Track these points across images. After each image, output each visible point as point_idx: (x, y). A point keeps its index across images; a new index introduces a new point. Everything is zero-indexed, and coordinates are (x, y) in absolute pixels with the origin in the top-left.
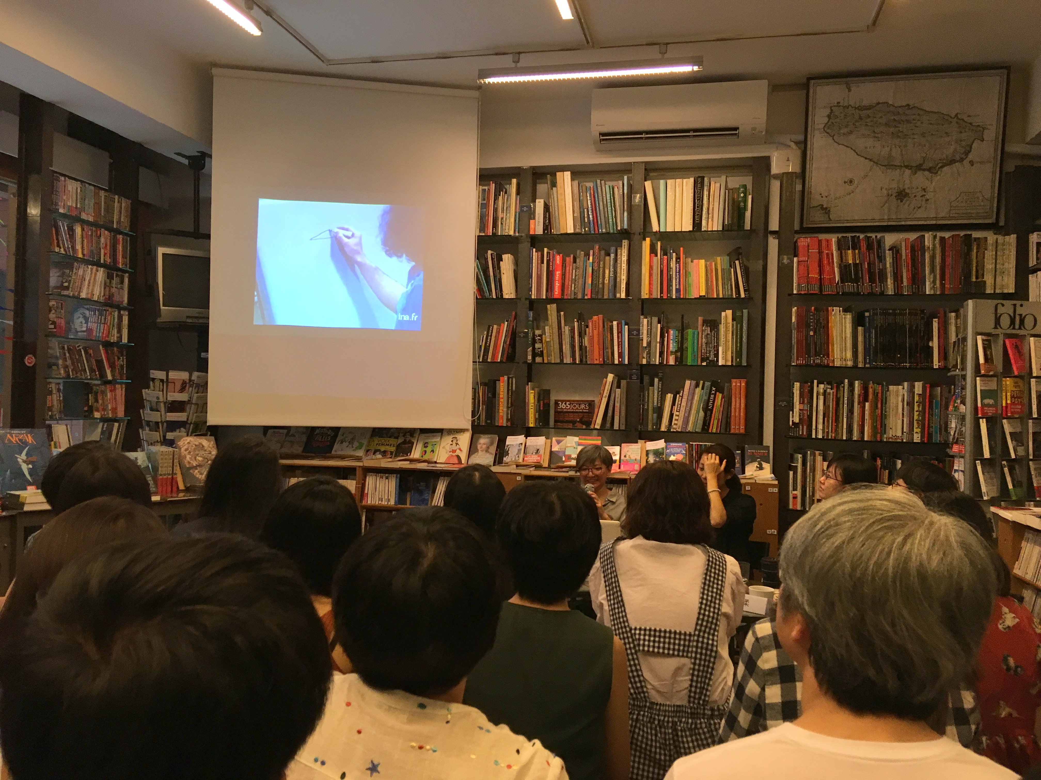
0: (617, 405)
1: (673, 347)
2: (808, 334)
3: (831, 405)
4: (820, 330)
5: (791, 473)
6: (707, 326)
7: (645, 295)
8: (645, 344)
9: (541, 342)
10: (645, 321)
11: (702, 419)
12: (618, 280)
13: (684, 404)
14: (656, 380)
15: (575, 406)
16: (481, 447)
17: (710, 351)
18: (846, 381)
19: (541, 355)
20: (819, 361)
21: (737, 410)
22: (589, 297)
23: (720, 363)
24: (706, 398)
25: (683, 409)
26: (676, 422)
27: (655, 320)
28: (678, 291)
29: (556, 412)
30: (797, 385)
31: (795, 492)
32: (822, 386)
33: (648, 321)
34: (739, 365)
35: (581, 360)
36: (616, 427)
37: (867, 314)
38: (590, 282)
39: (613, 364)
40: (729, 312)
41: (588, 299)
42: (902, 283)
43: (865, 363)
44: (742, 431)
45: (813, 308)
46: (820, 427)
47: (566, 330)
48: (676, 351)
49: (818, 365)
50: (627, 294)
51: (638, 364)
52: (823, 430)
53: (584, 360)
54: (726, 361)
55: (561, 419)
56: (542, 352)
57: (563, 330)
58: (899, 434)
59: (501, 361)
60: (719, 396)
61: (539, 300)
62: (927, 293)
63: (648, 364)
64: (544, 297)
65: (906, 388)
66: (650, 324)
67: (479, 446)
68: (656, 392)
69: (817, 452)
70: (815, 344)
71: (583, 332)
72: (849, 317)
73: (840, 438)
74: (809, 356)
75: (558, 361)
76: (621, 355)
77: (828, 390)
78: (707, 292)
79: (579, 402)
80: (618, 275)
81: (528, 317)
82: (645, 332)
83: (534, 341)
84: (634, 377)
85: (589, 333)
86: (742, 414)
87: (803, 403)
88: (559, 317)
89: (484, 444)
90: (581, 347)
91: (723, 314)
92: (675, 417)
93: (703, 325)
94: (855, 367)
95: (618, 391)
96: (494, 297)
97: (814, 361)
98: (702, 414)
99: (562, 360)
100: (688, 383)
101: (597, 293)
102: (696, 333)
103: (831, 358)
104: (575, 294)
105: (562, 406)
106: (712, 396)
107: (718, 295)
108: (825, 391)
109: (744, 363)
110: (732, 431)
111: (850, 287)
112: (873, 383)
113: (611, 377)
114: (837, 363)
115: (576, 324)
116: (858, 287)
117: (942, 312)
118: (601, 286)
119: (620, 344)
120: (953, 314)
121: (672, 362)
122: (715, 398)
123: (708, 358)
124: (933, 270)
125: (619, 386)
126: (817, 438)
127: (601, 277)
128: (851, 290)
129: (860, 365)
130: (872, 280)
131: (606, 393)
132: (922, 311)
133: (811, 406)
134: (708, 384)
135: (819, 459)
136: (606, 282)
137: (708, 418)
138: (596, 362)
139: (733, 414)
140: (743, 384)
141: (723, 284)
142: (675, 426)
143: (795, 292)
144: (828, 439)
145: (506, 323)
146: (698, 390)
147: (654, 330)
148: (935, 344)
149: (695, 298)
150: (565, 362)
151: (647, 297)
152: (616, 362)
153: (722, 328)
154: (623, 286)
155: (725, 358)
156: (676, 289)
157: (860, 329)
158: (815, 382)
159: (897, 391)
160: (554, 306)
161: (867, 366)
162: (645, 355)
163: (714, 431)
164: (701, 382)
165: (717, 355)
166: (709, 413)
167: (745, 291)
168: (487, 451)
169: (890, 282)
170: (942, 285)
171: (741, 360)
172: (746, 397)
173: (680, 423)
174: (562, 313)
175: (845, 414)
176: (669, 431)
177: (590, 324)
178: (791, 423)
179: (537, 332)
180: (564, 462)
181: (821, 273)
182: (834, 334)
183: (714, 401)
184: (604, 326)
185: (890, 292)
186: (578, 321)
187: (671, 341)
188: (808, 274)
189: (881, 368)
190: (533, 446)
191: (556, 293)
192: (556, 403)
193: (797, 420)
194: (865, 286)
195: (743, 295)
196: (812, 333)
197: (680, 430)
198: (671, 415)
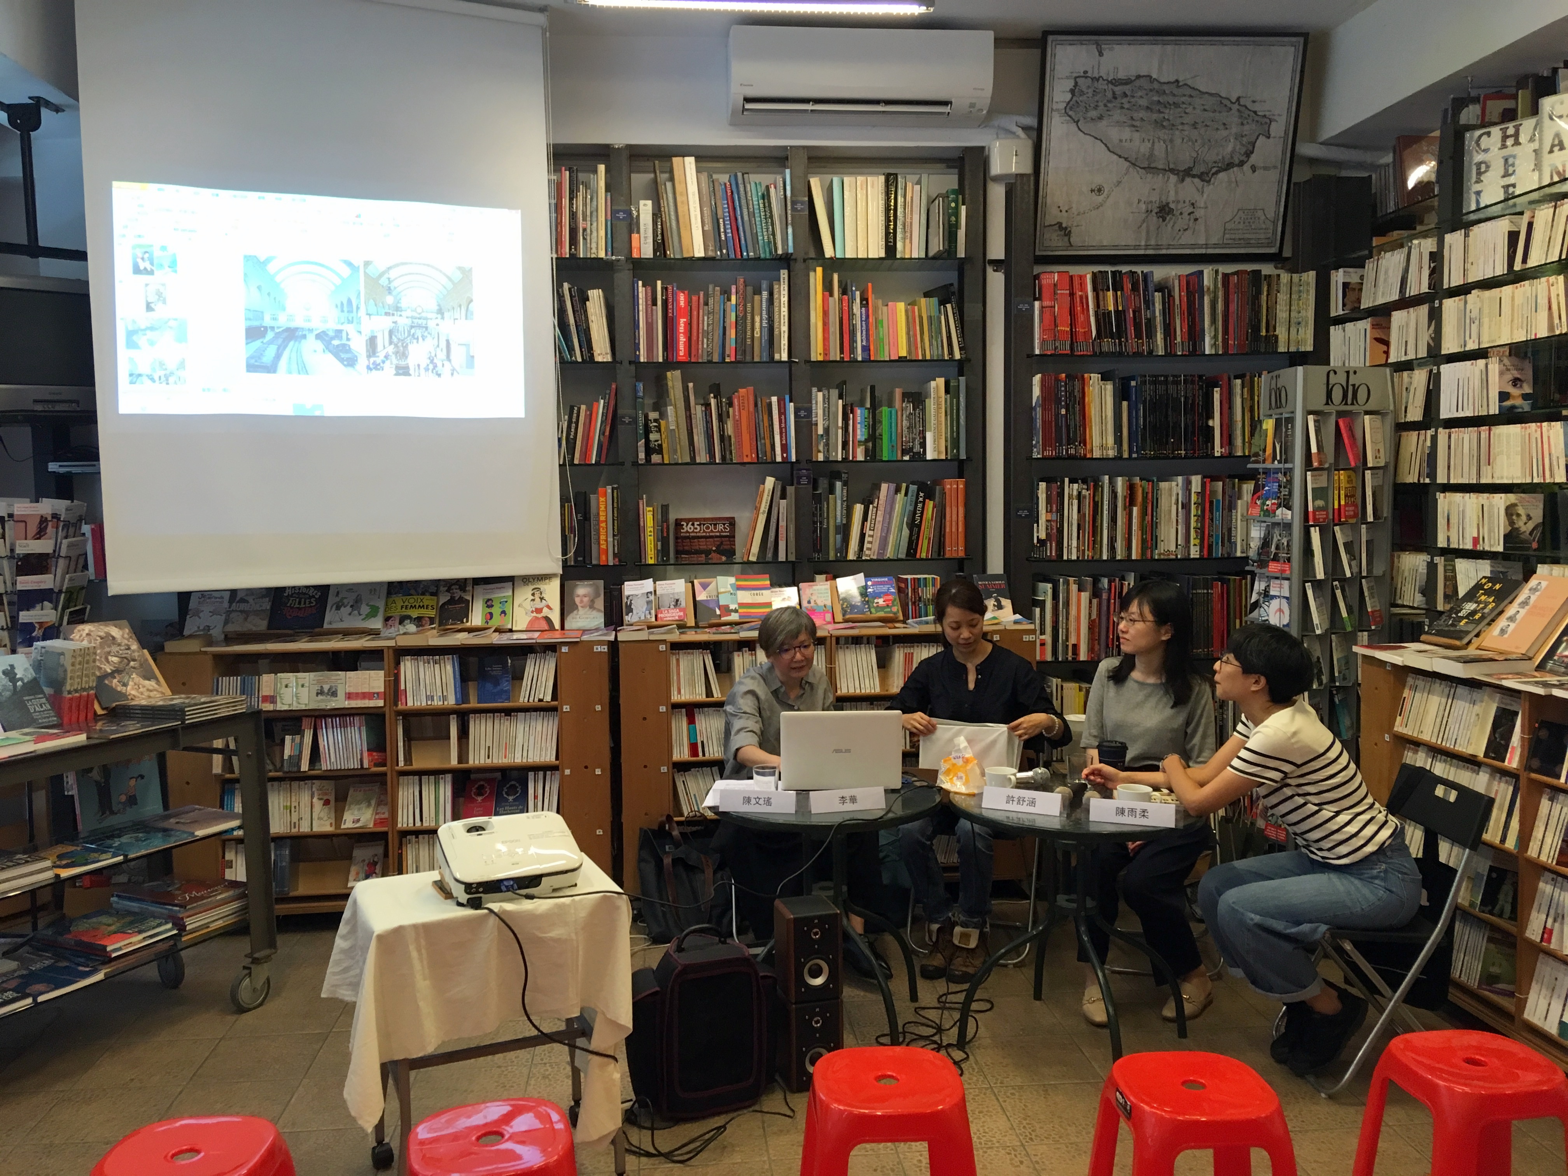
0: (783, 524)
1: (861, 434)
2: (1058, 414)
3: (1087, 510)
4: (1074, 408)
5: (1038, 610)
6: (909, 402)
7: (816, 354)
8: (820, 431)
9: (659, 430)
10: (820, 395)
11: (907, 540)
12: (776, 332)
13: (880, 518)
14: (838, 484)
15: (708, 528)
16: (582, 601)
17: (914, 440)
18: (1107, 477)
19: (659, 450)
20: (1073, 451)
21: (954, 524)
22: (733, 359)
23: (929, 456)
24: (912, 508)
25: (879, 526)
26: (869, 546)
27: (835, 393)
28: (866, 349)
29: (677, 538)
30: (1043, 485)
31: (1043, 637)
32: (1076, 486)
33: (824, 396)
34: (956, 459)
35: (723, 458)
36: (782, 557)
37: (1133, 383)
38: (733, 336)
39: (774, 462)
40: (941, 381)
41: (731, 362)
42: (1175, 339)
43: (1131, 452)
44: (961, 554)
45: (1064, 375)
46: (1074, 543)
47: (698, 411)
48: (866, 441)
49: (1071, 457)
50: (790, 355)
51: (810, 461)
52: (1078, 548)
53: (728, 456)
54: (939, 453)
55: (686, 548)
56: (660, 446)
57: (693, 411)
58: (1173, 548)
59: (597, 463)
60: (930, 504)
61: (651, 364)
62: (1207, 352)
63: (827, 461)
64: (661, 360)
65: (1180, 484)
66: (827, 400)
67: (577, 600)
68: (839, 503)
69: (1071, 579)
70: (1068, 427)
71: (724, 415)
72: (1109, 387)
73: (1097, 557)
74: (1061, 445)
75: (688, 460)
76: (785, 448)
77: (1084, 492)
78: (909, 352)
79: (715, 521)
80: (776, 325)
81: (635, 390)
82: (820, 412)
83: (647, 431)
84: (804, 481)
85: (734, 415)
86: (960, 530)
87: (1051, 511)
88: (686, 389)
89: (585, 596)
90: (722, 438)
91: (933, 384)
92: (867, 539)
93: (903, 401)
94: (1119, 458)
95: (783, 502)
96: (579, 359)
97: (1067, 451)
98: (906, 532)
99: (693, 458)
100: (884, 487)
101: (744, 352)
102: (893, 412)
103: (1088, 447)
104: (710, 354)
105: (688, 528)
106: (920, 505)
107: (924, 355)
108: (1079, 493)
109: (963, 456)
110: (947, 556)
111: (1108, 345)
112: (1141, 479)
113: (770, 481)
114: (1097, 454)
115: (713, 402)
116: (1120, 344)
117: (1226, 378)
118: (749, 341)
119: (784, 432)
120: (1239, 382)
121: (860, 457)
122: (923, 508)
123: (911, 449)
124: (1214, 321)
125: (783, 496)
126: (1069, 561)
127: (749, 328)
128: (1112, 349)
129: (1126, 455)
130: (1138, 336)
131: (764, 507)
132: (1200, 377)
133: (1062, 515)
134: (913, 488)
135: (1074, 588)
136: (757, 335)
137: (914, 537)
138: (746, 460)
139: (948, 530)
140: (961, 486)
141: (931, 337)
142: (867, 552)
143: (1037, 352)
144: (1083, 560)
145: (602, 402)
146: (900, 497)
147: (832, 409)
148: (1215, 423)
149: (891, 361)
150: (698, 461)
151: (820, 358)
152: (779, 459)
153: (931, 405)
154: (784, 342)
155: (937, 449)
156: (863, 347)
157: (1125, 404)
158: (1067, 480)
159: (1170, 489)
160: (678, 373)
161: (1134, 456)
162: (821, 448)
163: (924, 555)
164: (904, 485)
165: (923, 445)
166: (916, 529)
167: (961, 349)
168: (592, 606)
169: (1160, 337)
170: (1225, 342)
171: (958, 451)
172: (966, 505)
173: (876, 546)
174: (691, 385)
175: (1105, 525)
176: (859, 560)
177: (736, 402)
178: (1035, 541)
179: (653, 415)
180: (720, 616)
181: (1072, 325)
182: (1093, 412)
183: (922, 513)
184: (756, 405)
185: (1161, 352)
186: (715, 397)
187: (859, 426)
188: (1056, 326)
189: (1150, 458)
190: (668, 595)
191: (681, 353)
192: (678, 523)
193: (1043, 536)
194: (1132, 344)
195: (957, 356)
196: (1063, 412)
197: (875, 557)
198: (862, 536)
